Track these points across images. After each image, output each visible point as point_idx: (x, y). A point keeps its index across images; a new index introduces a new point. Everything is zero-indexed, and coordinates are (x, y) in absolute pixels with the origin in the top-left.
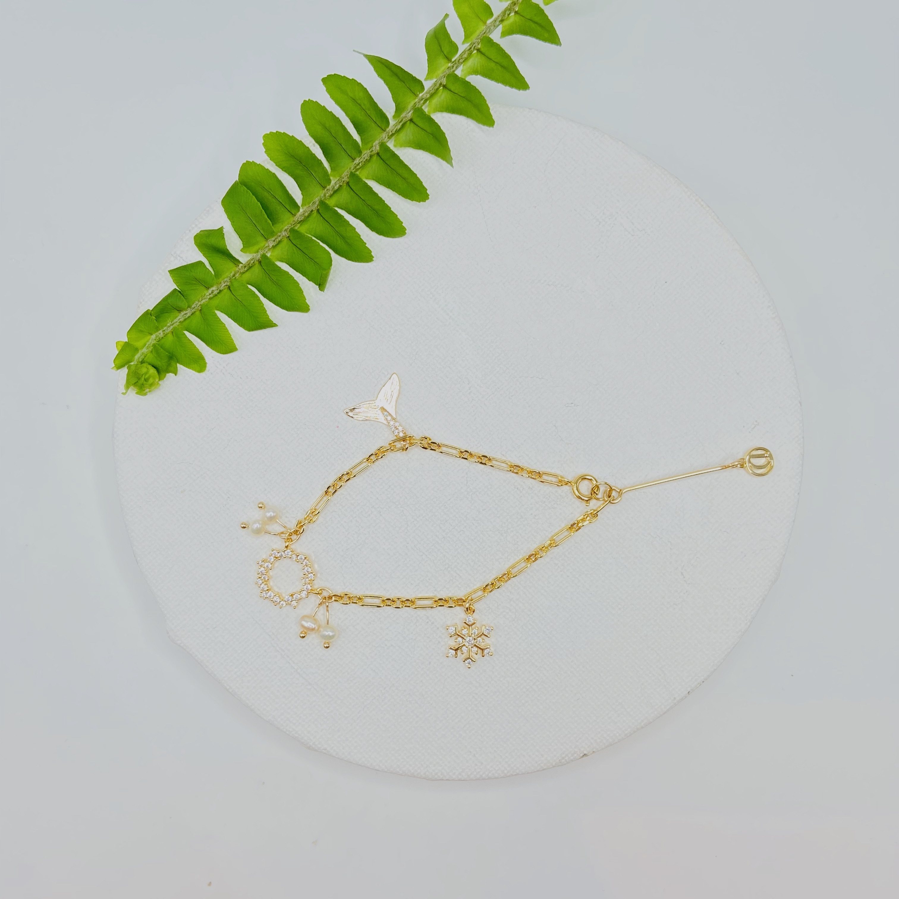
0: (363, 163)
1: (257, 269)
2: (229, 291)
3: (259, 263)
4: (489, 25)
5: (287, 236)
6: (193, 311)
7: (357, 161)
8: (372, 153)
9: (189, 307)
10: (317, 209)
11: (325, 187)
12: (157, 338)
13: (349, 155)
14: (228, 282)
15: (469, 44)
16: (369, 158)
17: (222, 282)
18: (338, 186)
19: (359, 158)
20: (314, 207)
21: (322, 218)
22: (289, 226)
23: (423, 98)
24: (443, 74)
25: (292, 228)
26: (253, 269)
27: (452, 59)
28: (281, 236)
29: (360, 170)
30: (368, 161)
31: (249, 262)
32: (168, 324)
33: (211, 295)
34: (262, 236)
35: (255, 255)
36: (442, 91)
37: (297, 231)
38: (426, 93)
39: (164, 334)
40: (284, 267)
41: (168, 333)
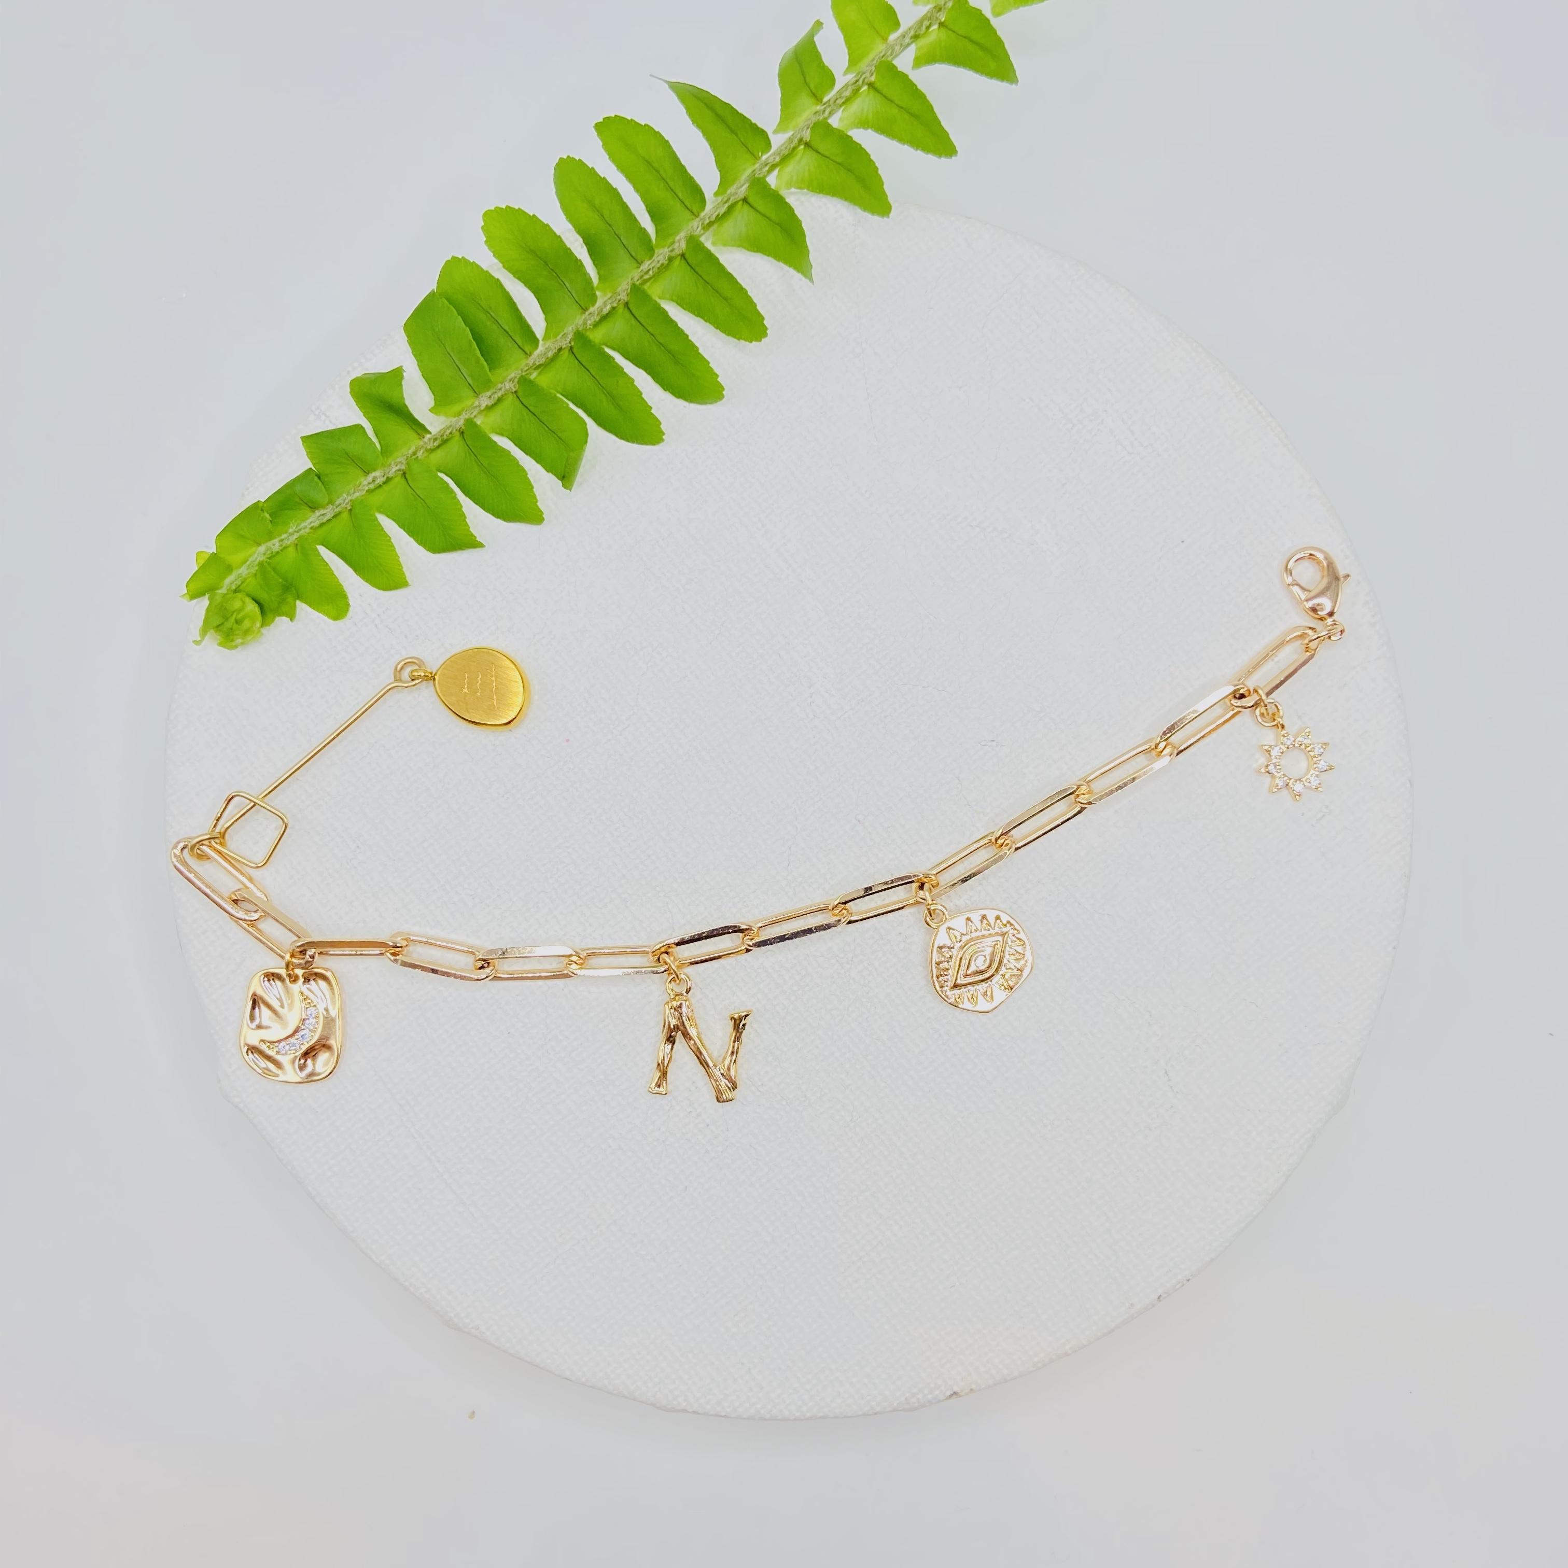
0: (656, 270)
1: (456, 445)
2: (403, 481)
3: (460, 436)
4: (893, 43)
5: (514, 390)
6: (337, 510)
7: (645, 266)
8: (673, 254)
9: (331, 502)
10: (570, 345)
11: (586, 308)
12: (269, 552)
13: (632, 256)
14: (402, 463)
15: (855, 75)
16: (667, 262)
17: (393, 463)
18: (608, 307)
19: (650, 262)
20: (565, 343)
21: (576, 361)
22: (517, 373)
23: (769, 161)
24: (806, 123)
25: (522, 376)
26: (448, 445)
27: (823, 97)
28: (503, 389)
29: (648, 284)
30: (665, 267)
31: (442, 432)
32: (291, 530)
33: (371, 485)
34: (470, 387)
35: (455, 419)
36: (802, 152)
37: (531, 382)
38: (774, 153)
39: (281, 546)
40: (504, 442)
41: (289, 546)
